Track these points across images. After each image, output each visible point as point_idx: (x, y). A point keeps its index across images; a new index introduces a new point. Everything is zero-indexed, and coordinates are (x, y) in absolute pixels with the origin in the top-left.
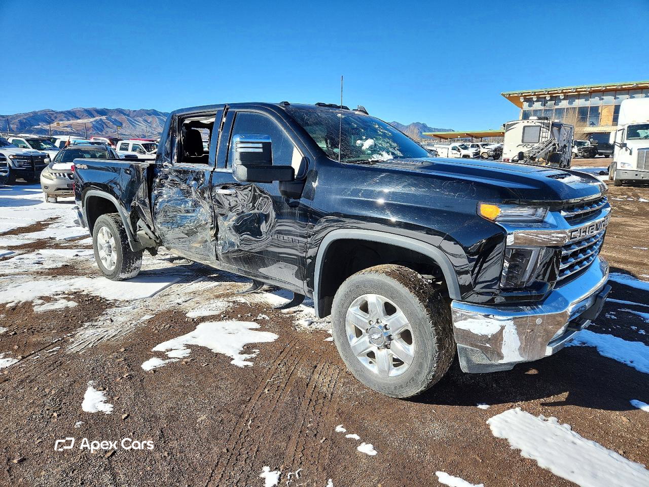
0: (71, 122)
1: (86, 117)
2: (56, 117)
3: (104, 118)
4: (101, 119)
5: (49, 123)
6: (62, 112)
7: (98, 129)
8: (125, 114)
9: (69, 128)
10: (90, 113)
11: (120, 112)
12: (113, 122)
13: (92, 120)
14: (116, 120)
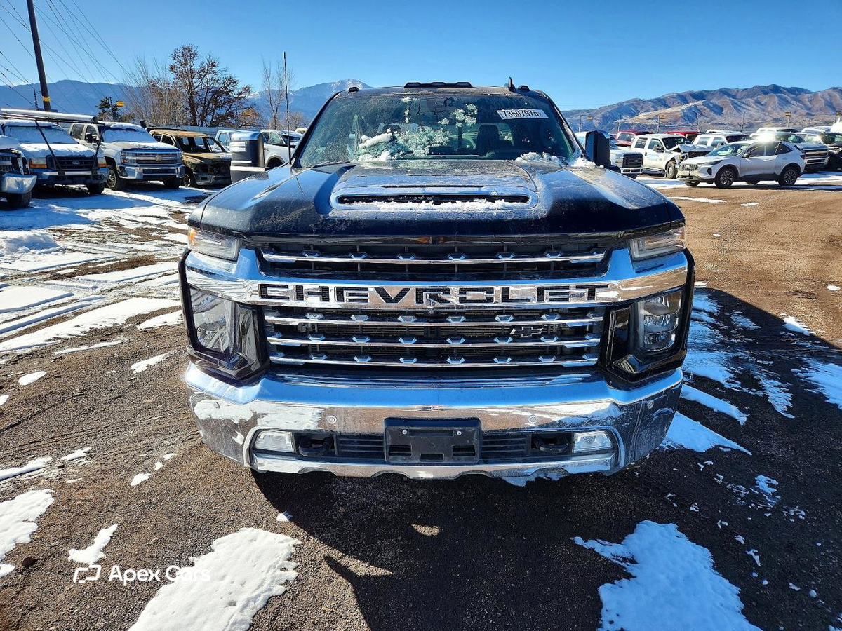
0: (658, 112)
1: (680, 104)
2: (642, 108)
3: (700, 103)
4: (695, 106)
5: (633, 115)
6: (650, 101)
7: (689, 119)
8: (729, 95)
9: (654, 121)
10: (683, 99)
11: (725, 92)
12: (710, 108)
13: (684, 107)
14: (715, 105)
